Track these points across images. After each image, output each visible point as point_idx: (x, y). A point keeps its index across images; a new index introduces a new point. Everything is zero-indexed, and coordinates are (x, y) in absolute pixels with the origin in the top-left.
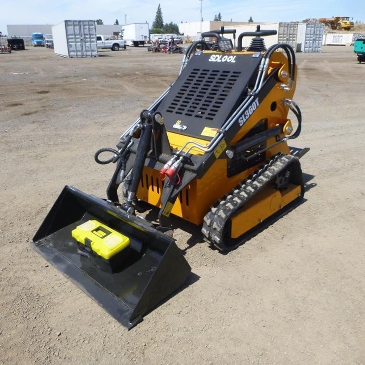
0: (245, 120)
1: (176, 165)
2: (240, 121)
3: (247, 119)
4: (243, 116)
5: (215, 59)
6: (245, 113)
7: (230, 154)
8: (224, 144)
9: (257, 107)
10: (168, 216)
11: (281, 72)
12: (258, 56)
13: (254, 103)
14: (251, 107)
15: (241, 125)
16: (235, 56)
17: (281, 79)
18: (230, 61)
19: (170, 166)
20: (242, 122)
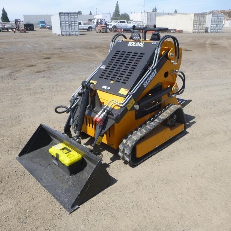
0: (147, 84)
1: (102, 115)
2: (144, 85)
3: (149, 83)
4: (146, 81)
5: (132, 44)
6: (148, 79)
7: (137, 107)
8: (133, 101)
9: (156, 75)
10: (99, 144)
11: (170, 54)
12: (155, 44)
13: (153, 72)
14: (151, 75)
15: (145, 87)
16: (144, 43)
17: (170, 58)
18: (140, 46)
19: (99, 116)
20: (146, 85)
